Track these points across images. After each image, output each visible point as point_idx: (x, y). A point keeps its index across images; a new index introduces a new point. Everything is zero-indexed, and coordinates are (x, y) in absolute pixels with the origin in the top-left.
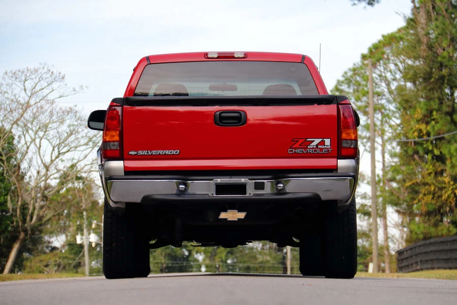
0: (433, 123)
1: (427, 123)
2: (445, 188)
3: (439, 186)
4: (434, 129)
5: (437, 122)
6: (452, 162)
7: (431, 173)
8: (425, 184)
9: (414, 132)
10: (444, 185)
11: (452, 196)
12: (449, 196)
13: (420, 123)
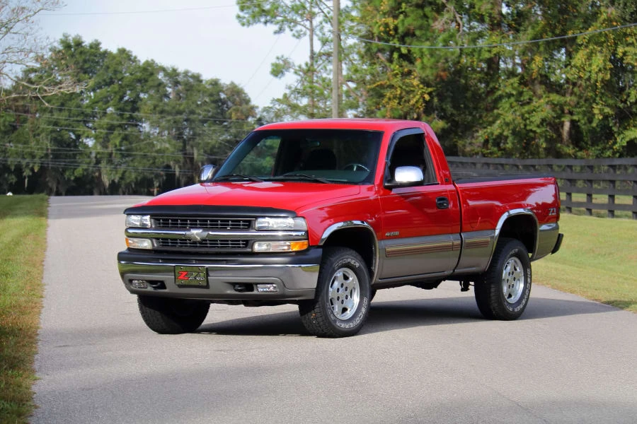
0: (401, 17)
1: (396, 17)
2: (413, 91)
3: (407, 89)
4: (403, 24)
5: (406, 16)
6: (422, 63)
7: (397, 74)
8: (392, 87)
9: (379, 26)
10: (412, 89)
11: (421, 100)
12: (417, 102)
13: (386, 16)
